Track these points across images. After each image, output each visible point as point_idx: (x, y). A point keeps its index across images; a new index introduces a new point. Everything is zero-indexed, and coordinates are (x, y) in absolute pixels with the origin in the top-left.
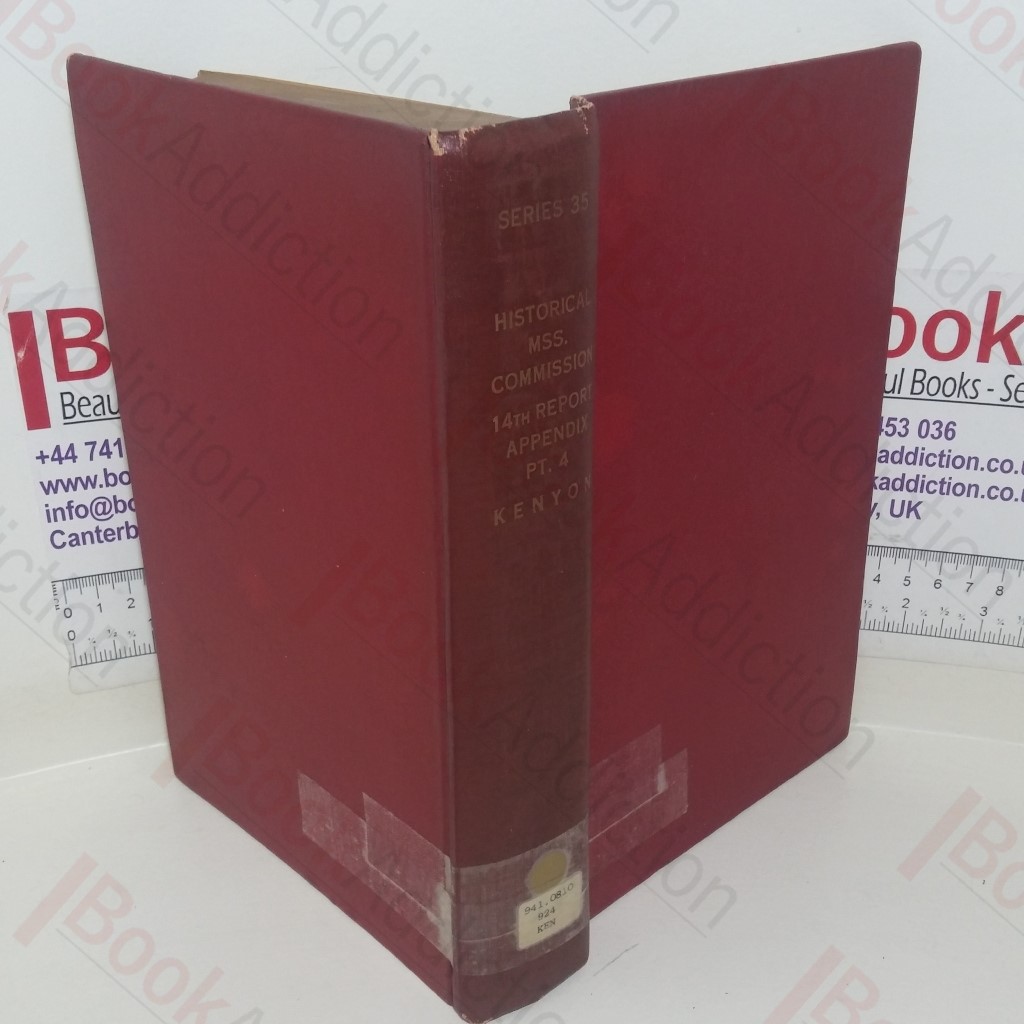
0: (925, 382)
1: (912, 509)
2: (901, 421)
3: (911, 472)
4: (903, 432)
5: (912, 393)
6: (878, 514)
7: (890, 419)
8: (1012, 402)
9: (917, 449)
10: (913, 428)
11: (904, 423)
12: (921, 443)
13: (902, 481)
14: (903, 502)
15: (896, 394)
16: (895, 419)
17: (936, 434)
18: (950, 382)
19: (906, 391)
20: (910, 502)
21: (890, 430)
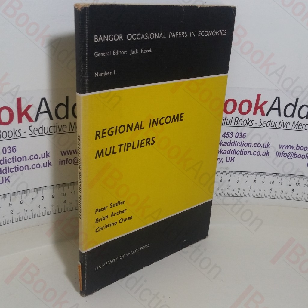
0: (238, 121)
1: (232, 159)
2: (231, 133)
3: (232, 148)
4: (231, 136)
5: (234, 125)
6: (222, 161)
7: (228, 133)
8: (262, 126)
9: (235, 141)
10: (234, 135)
11: (232, 134)
12: (236, 139)
13: (230, 151)
14: (230, 157)
15: (230, 125)
16: (229, 133)
17: (240, 137)
18: (245, 121)
19: (233, 124)
20: (232, 157)
21: (227, 136)
